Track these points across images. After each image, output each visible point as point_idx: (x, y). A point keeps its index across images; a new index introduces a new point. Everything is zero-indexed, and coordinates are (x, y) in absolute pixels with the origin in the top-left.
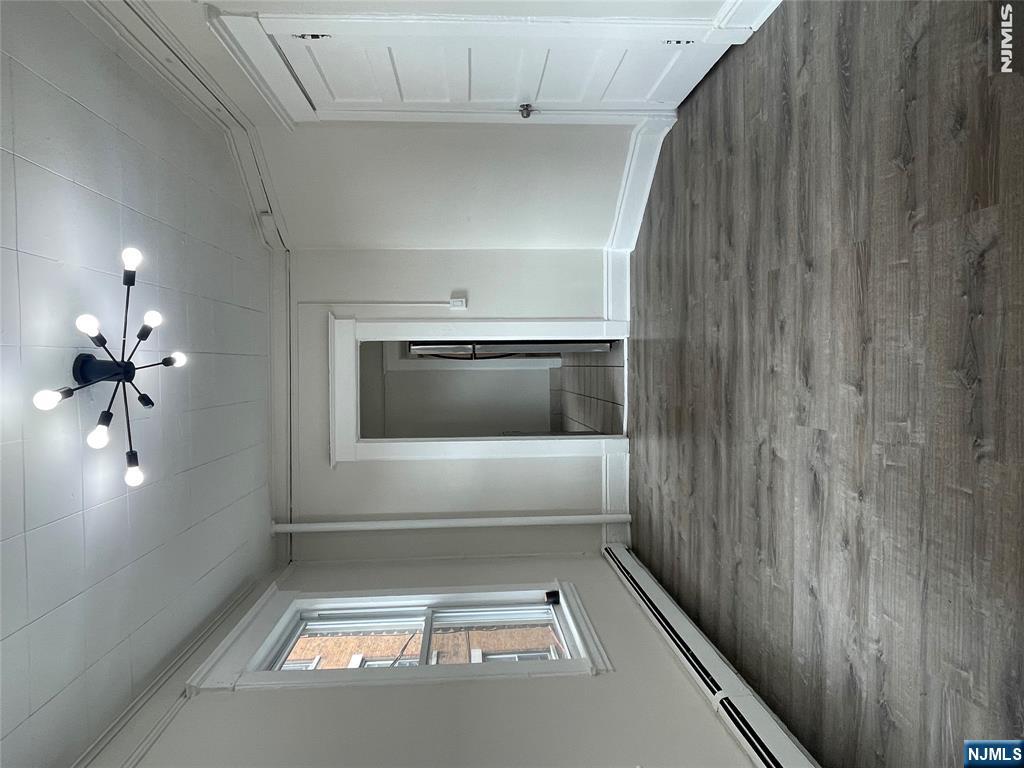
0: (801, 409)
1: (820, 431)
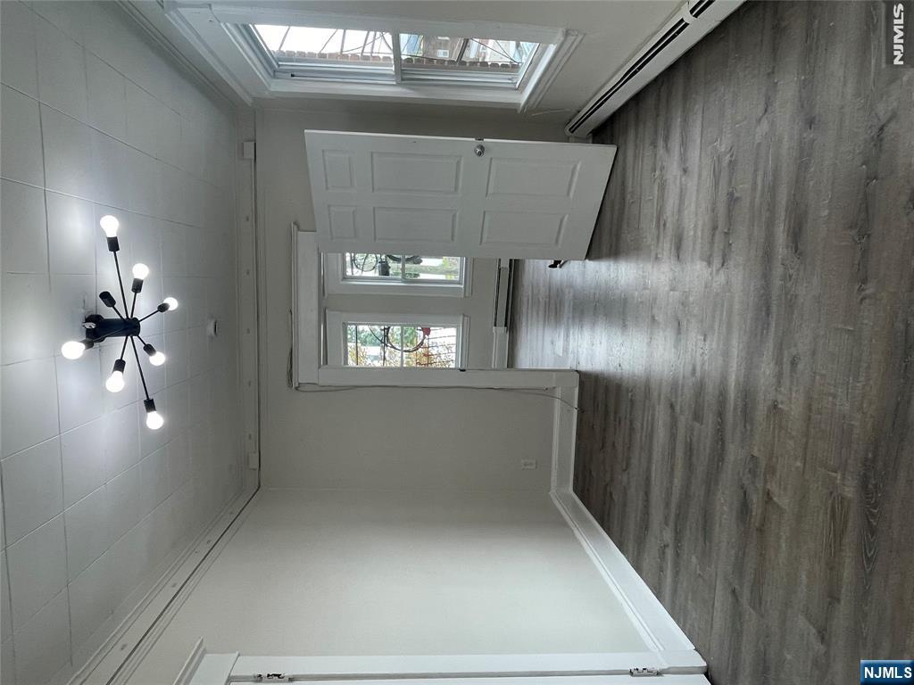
0: (685, 304)
1: (674, 290)
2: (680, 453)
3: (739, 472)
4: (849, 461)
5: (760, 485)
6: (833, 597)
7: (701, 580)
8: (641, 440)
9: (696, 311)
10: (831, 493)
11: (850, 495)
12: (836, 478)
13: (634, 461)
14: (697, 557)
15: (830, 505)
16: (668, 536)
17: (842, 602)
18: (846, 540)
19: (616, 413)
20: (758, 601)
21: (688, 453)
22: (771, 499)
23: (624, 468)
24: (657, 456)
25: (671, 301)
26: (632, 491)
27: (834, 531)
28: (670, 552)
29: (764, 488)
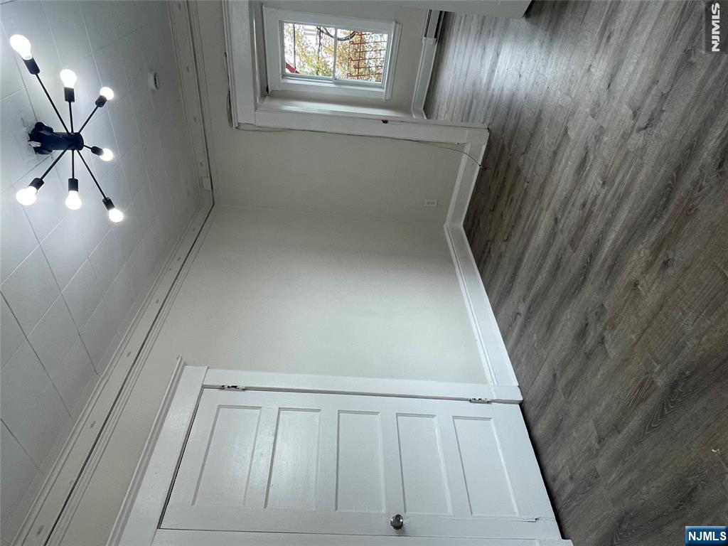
0: (598, 139)
1: (593, 117)
2: (549, 262)
3: (588, 308)
4: (670, 364)
5: (600, 329)
6: (617, 428)
7: (535, 353)
8: (524, 228)
9: (605, 153)
10: (647, 373)
11: (659, 384)
12: (655, 367)
13: (514, 240)
14: (538, 337)
15: (642, 379)
16: (523, 309)
17: (621, 436)
18: (642, 406)
19: (510, 192)
20: (568, 392)
21: (556, 266)
22: (603, 343)
23: (505, 238)
24: (531, 249)
25: (587, 126)
26: (506, 259)
27: (637, 395)
28: (520, 320)
29: (601, 333)
